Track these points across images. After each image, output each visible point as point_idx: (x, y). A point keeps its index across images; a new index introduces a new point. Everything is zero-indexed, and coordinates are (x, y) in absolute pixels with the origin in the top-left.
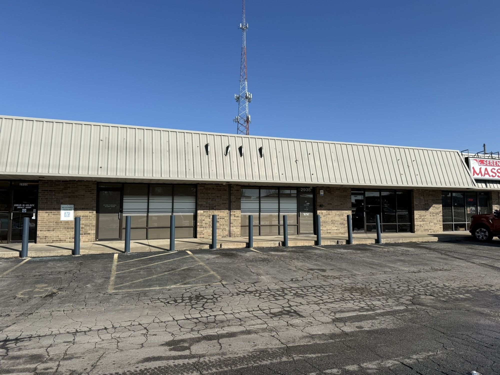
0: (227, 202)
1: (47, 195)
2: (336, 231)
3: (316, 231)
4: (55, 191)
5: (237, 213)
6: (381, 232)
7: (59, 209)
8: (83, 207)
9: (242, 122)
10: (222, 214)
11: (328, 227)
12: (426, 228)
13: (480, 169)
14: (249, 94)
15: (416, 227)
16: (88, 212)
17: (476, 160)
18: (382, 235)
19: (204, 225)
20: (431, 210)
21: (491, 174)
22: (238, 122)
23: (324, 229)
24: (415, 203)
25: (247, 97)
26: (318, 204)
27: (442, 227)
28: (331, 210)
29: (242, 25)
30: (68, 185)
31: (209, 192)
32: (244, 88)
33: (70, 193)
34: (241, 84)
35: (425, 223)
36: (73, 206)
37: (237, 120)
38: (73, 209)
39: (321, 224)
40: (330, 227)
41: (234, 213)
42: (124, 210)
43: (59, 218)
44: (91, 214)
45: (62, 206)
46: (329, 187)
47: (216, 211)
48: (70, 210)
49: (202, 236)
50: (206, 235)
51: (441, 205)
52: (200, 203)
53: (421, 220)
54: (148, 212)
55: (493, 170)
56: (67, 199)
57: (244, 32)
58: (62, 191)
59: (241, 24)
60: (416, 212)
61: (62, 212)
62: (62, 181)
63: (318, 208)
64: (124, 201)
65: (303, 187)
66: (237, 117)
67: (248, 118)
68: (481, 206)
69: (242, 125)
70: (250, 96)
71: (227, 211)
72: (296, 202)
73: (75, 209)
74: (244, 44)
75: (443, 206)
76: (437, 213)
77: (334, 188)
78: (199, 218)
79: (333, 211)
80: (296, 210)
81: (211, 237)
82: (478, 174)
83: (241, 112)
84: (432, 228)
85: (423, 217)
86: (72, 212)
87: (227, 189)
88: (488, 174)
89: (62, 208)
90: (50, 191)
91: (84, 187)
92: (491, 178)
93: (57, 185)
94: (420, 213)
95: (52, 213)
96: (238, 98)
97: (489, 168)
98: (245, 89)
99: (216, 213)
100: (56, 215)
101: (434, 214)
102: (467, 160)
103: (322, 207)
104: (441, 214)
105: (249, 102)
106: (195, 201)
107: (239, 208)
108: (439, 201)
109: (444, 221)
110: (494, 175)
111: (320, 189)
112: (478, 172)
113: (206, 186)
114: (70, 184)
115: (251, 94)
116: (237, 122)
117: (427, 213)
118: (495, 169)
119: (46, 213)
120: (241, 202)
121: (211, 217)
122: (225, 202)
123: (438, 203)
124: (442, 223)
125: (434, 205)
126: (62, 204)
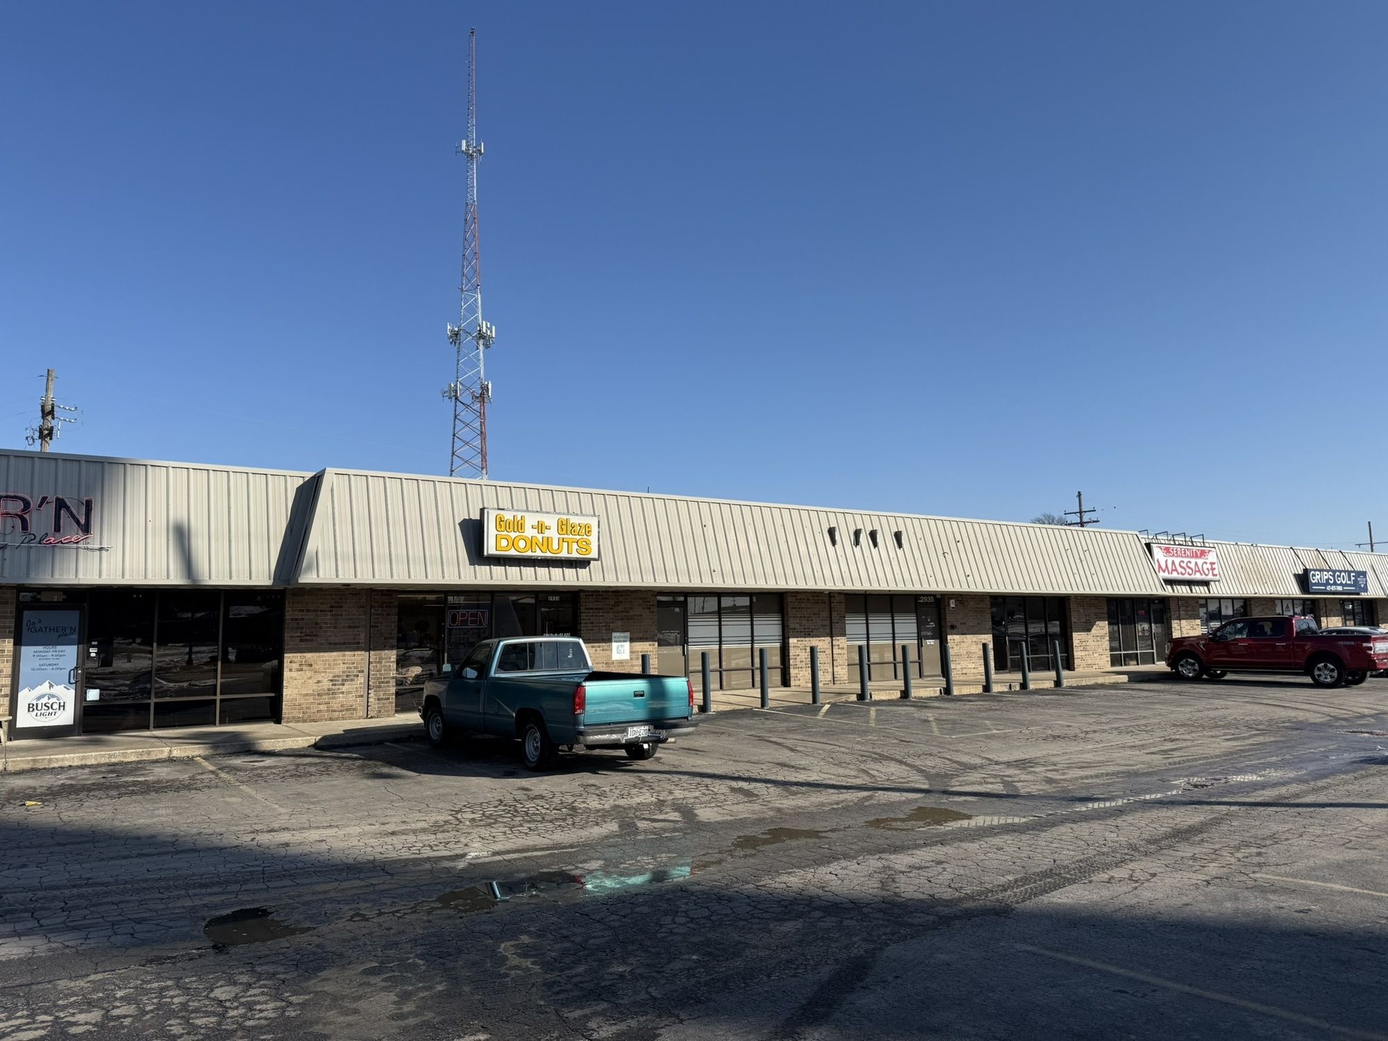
0: (828, 623)
1: (592, 616)
2: (973, 671)
3: (945, 671)
4: (602, 609)
5: (841, 642)
6: (1029, 671)
7: (610, 640)
8: (641, 635)
9: (466, 397)
10: (822, 643)
11: (964, 664)
12: (1089, 662)
13: (1166, 561)
14: (487, 327)
15: (1076, 661)
16: (648, 643)
17: (1160, 547)
18: (1031, 675)
19: (799, 665)
20: (1094, 630)
21: (1180, 570)
22: (456, 399)
23: (959, 667)
24: (1074, 620)
25: (481, 336)
26: (949, 624)
27: (1109, 659)
28: (965, 634)
29: (467, 146)
30: (621, 599)
31: (803, 605)
32: (472, 310)
33: (622, 612)
34: (465, 298)
35: (1087, 653)
36: (628, 634)
37: (453, 394)
38: (628, 639)
39: (951, 658)
40: (966, 663)
41: (838, 643)
42: (690, 640)
43: (610, 656)
44: (651, 648)
45: (614, 634)
46: (961, 595)
47: (814, 639)
48: (624, 641)
49: (798, 683)
50: (802, 683)
51: (1107, 622)
52: (792, 626)
53: (1082, 648)
54: (720, 643)
55: (1182, 564)
56: (620, 623)
57: (472, 164)
58: (612, 609)
59: (464, 143)
60: (1075, 635)
61: (614, 645)
62: (612, 592)
63: (948, 631)
64: (689, 624)
65: (923, 595)
66: (453, 385)
67: (485, 389)
68: (1155, 623)
69: (467, 406)
70: (491, 332)
71: (828, 639)
72: (915, 621)
73: (632, 640)
74: (473, 196)
75: (1109, 624)
76: (1102, 637)
77: (966, 595)
78: (792, 652)
79: (968, 636)
80: (916, 635)
81: (810, 685)
82: (1164, 571)
83: (466, 373)
84: (1097, 662)
85: (1084, 644)
86: (627, 644)
87: (827, 601)
88: (1176, 570)
89: (613, 640)
90: (596, 609)
91: (641, 602)
92: (1180, 577)
93: (605, 599)
94: (1080, 637)
95: (599, 647)
96: (456, 334)
97: (1177, 561)
98: (476, 312)
99: (814, 642)
100: (606, 650)
101: (1099, 639)
102: (1148, 546)
103: (954, 629)
104: (1108, 638)
105: (487, 346)
106: (780, 622)
107: (843, 634)
108: (1103, 616)
109: (1112, 649)
110: (1183, 572)
111: (950, 599)
112: (1164, 567)
113: (799, 596)
114: (622, 596)
115: (494, 327)
116: (454, 398)
117: (1089, 637)
118: (1183, 562)
119: (592, 647)
120: (847, 622)
121: (808, 650)
122: (824, 623)
123: (1102, 619)
124: (1108, 653)
125: (1097, 623)
126: (613, 631)
